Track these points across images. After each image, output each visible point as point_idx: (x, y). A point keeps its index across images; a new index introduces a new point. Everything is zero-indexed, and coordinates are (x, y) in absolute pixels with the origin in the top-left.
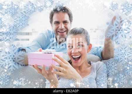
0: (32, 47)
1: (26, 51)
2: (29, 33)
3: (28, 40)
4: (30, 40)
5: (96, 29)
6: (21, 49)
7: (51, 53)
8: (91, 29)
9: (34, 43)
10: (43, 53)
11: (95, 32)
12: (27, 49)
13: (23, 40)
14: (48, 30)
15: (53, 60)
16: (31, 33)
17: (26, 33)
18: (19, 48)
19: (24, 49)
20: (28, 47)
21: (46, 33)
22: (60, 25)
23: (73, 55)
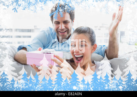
0: (33, 45)
1: (27, 50)
2: (30, 30)
3: (30, 37)
4: (32, 37)
5: (100, 27)
6: (22, 47)
7: (50, 53)
8: (95, 27)
9: (35, 41)
10: (42, 53)
11: (99, 29)
12: (27, 47)
13: (24, 37)
14: (50, 28)
15: (52, 61)
16: (33, 30)
17: (28, 30)
18: (20, 47)
19: (25, 47)
20: (29, 46)
21: (48, 30)
22: (60, 25)
23: (75, 54)
